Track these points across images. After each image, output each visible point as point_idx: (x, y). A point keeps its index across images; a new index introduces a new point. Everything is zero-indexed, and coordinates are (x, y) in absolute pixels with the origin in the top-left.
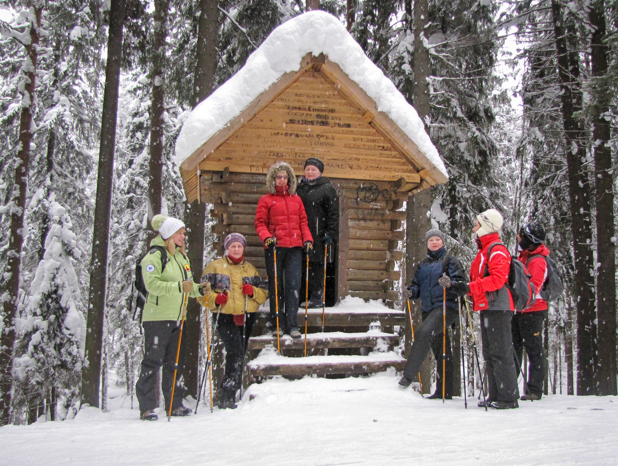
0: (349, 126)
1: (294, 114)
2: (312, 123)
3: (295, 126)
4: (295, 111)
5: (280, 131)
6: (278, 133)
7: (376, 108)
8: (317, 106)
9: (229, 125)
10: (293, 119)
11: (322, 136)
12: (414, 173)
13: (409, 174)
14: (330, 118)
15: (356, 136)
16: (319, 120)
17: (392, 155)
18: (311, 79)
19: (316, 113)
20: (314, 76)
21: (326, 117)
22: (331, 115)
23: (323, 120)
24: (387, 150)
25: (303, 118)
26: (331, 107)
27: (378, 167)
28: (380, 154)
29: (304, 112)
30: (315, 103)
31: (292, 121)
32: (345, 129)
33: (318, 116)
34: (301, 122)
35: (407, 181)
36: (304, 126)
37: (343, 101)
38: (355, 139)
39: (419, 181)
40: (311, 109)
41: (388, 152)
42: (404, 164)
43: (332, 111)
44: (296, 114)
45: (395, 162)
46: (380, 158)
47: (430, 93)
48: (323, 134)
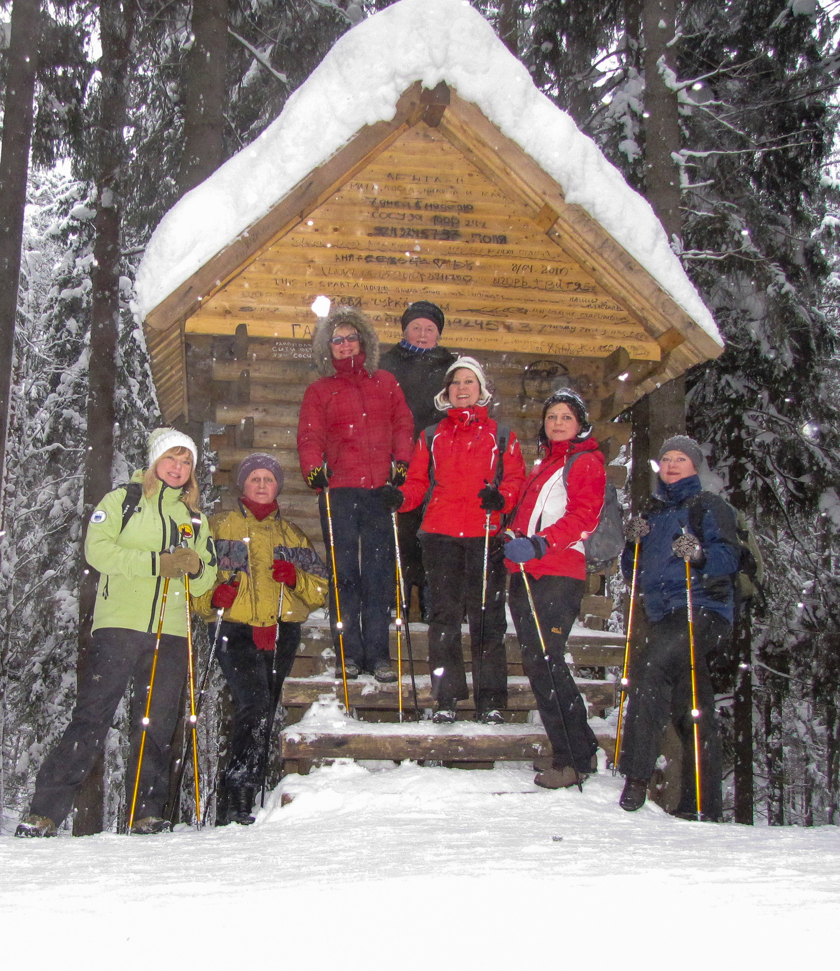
0: (503, 240)
1: (384, 216)
2: (424, 234)
3: (387, 241)
4: (387, 210)
5: (356, 253)
6: (351, 256)
7: (562, 196)
8: (431, 200)
9: (246, 234)
10: (382, 225)
11: (444, 262)
12: (647, 340)
13: (636, 344)
14: (463, 223)
15: (518, 262)
16: (439, 228)
17: (599, 303)
18: (420, 144)
19: (432, 213)
20: (426, 136)
21: (453, 222)
22: (463, 217)
23: (448, 228)
24: (586, 291)
25: (406, 224)
26: (464, 200)
27: (567, 328)
28: (572, 299)
29: (407, 212)
30: (430, 192)
31: (380, 231)
32: (494, 246)
33: (436, 219)
34: (399, 233)
35: (632, 357)
36: (408, 241)
37: (490, 189)
38: (516, 268)
39: (658, 358)
40: (422, 204)
41: (590, 297)
42: (624, 321)
43: (468, 209)
44: (389, 215)
45: (605, 317)
46: (571, 309)
47: (682, 186)
48: (447, 258)
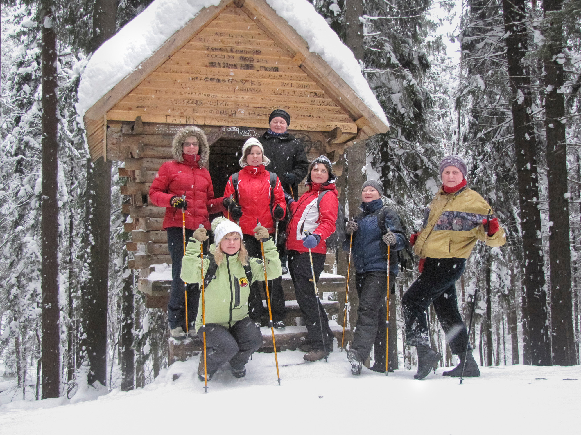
0: (276, 69)
1: (214, 56)
2: (235, 66)
3: (216, 69)
4: (215, 53)
5: (199, 76)
6: (197, 78)
7: (308, 48)
8: (240, 47)
9: (140, 67)
10: (213, 61)
11: (246, 81)
12: (350, 122)
13: (345, 124)
14: (255, 60)
15: (285, 81)
16: (243, 63)
17: (326, 103)
18: (233, 16)
19: (240, 55)
20: (236, 13)
21: (250, 59)
22: (256, 57)
23: (248, 63)
24: (320, 96)
25: (226, 60)
26: (256, 48)
27: (310, 116)
28: (312, 101)
29: (226, 54)
30: (238, 43)
31: (212, 64)
32: (272, 73)
33: (241, 58)
34: (222, 65)
35: (343, 131)
36: (226, 70)
37: (270, 41)
38: (284, 85)
39: (356, 131)
40: (234, 50)
41: (321, 99)
42: (339, 112)
43: (258, 52)
44: (216, 56)
45: (329, 110)
46: (311, 106)
47: (364, 35)
48: (247, 79)
